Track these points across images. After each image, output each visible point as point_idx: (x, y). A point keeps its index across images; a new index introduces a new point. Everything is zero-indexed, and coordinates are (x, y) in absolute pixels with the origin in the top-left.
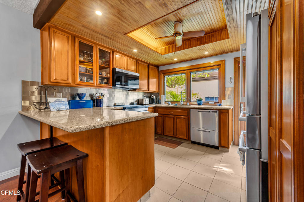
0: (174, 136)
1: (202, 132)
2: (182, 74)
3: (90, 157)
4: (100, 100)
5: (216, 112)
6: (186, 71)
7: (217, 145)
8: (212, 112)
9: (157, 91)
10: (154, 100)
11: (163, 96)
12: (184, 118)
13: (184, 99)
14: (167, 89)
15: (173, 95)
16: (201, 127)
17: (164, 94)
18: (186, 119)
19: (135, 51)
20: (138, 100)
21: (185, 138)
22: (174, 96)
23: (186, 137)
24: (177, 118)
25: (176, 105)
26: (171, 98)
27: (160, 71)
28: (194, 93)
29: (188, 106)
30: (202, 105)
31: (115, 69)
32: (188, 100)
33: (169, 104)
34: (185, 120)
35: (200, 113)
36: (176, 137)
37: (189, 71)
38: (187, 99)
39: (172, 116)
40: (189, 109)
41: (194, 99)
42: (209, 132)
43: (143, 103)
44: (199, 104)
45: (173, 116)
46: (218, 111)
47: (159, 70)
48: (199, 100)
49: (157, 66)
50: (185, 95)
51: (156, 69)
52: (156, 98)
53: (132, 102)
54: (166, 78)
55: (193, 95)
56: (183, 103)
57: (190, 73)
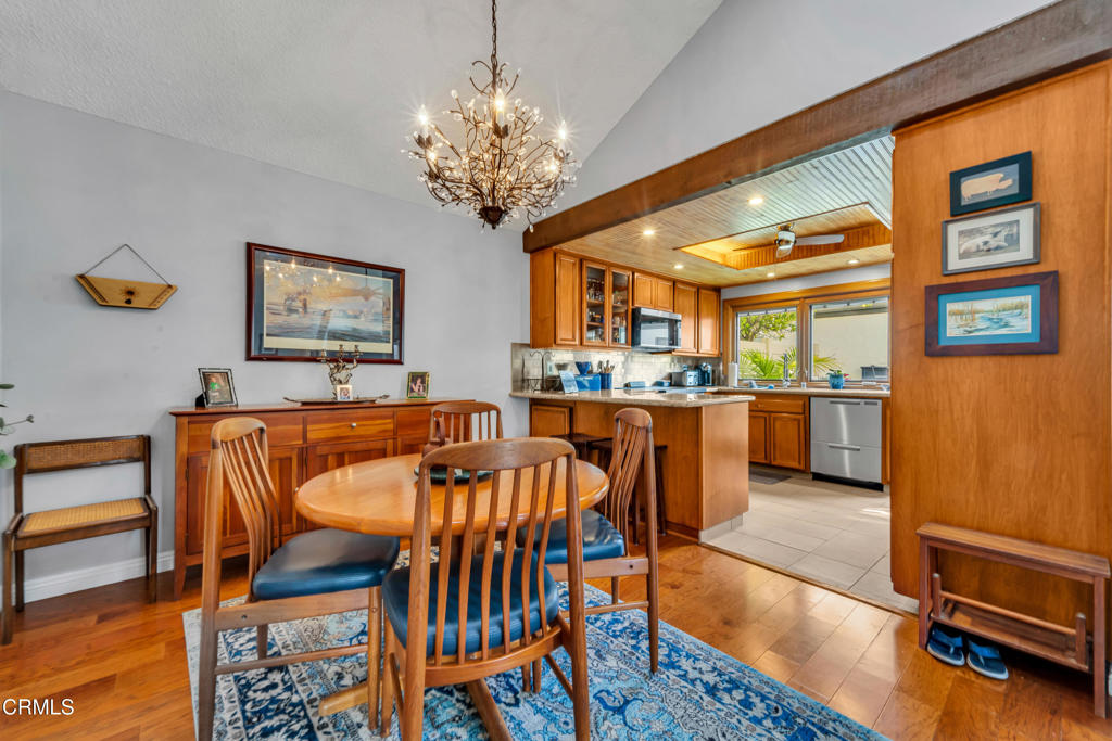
0: (768, 462)
1: (846, 452)
2: (786, 308)
3: (670, 450)
4: (608, 375)
5: (876, 404)
6: (798, 302)
7: (879, 480)
8: (866, 403)
9: (717, 352)
10: (708, 375)
11: (734, 367)
12: (795, 419)
13: (793, 372)
14: (744, 346)
15: (760, 364)
16: (845, 440)
17: (735, 360)
18: (799, 421)
19: (679, 267)
20: (670, 376)
21: (795, 465)
22: (763, 367)
23: (800, 463)
24: (775, 419)
25: (771, 388)
26: (753, 369)
27: (725, 301)
28: (822, 355)
29: (804, 389)
30: (844, 388)
31: (639, 309)
32: (803, 377)
33: (752, 387)
34: (796, 423)
35: (841, 408)
36: (773, 463)
37: (807, 301)
38: (801, 373)
39: (761, 414)
40: (809, 397)
41: (820, 373)
42: (858, 450)
43: (681, 381)
44: (835, 387)
45: (766, 415)
46: (880, 402)
47: (722, 298)
48: (832, 376)
49: (717, 289)
50: (795, 363)
51: (713, 295)
52: (713, 371)
53: (659, 380)
54: (742, 318)
55: (817, 361)
56: (789, 384)
57: (811, 307)
